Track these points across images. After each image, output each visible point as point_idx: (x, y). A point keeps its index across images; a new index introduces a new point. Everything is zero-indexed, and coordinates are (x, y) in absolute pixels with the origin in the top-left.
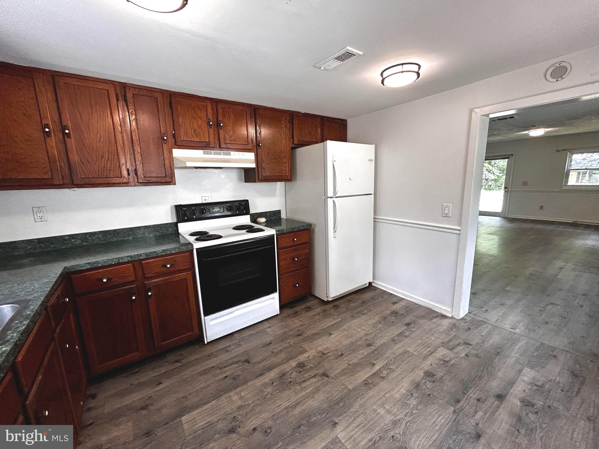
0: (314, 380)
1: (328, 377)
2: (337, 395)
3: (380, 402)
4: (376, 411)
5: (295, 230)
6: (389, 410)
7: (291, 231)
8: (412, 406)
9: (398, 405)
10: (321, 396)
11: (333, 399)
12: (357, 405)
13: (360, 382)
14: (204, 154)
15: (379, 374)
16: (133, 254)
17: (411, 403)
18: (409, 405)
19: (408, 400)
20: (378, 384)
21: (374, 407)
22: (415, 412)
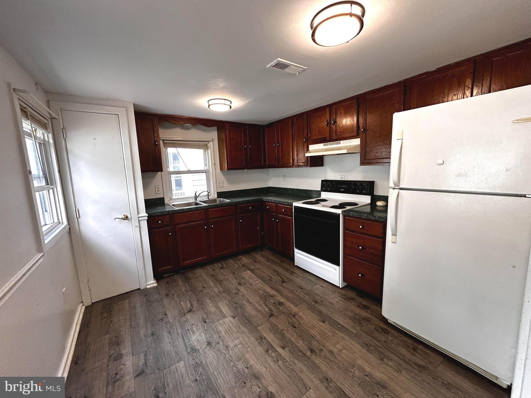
0: (267, 310)
1: (270, 317)
2: (253, 320)
3: (244, 342)
4: (238, 339)
5: (363, 217)
6: (237, 346)
7: (358, 216)
8: (236, 363)
9: (240, 354)
10: (254, 312)
11: (251, 318)
12: (244, 329)
13: (264, 334)
14: (324, 145)
15: (271, 349)
16: (277, 200)
17: (239, 363)
18: (238, 361)
19: (243, 363)
20: (261, 346)
21: (240, 338)
22: (232, 364)
